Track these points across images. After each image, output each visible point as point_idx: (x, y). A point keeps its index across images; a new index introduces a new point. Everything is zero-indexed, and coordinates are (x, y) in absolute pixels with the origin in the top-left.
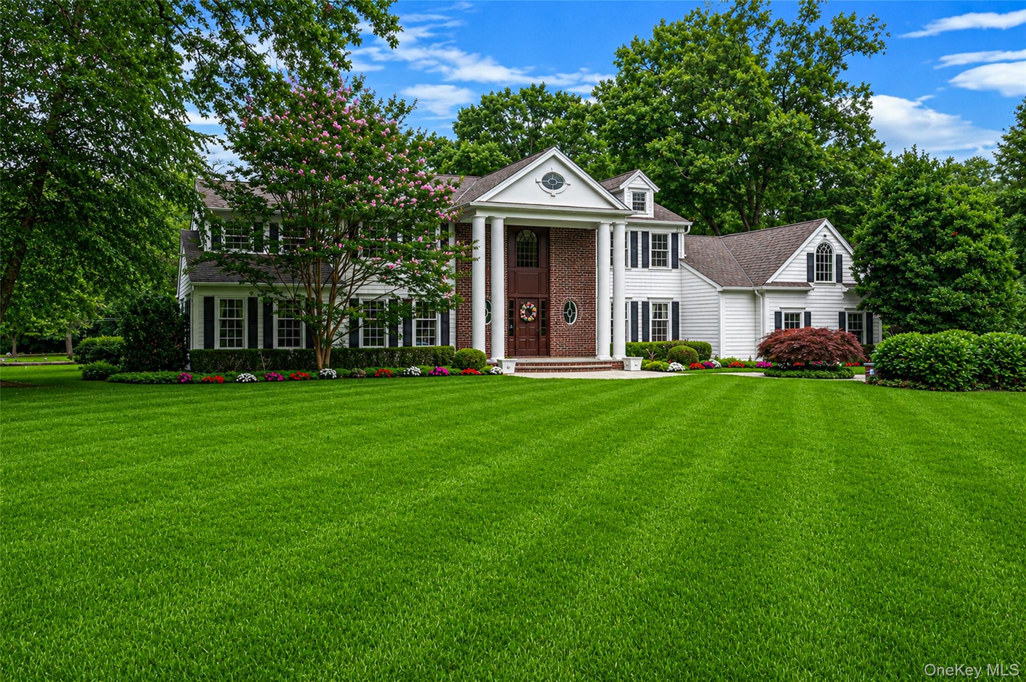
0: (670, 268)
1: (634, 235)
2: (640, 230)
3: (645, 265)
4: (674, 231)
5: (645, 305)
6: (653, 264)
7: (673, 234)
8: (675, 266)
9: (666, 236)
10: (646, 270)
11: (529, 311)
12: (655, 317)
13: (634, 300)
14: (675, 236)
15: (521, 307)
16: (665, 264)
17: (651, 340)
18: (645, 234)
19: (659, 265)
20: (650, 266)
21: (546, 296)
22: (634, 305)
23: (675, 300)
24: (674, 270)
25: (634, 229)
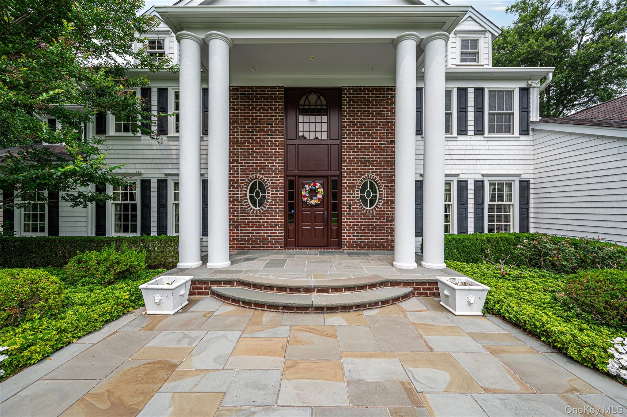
0: (517, 133)
1: (462, 92)
2: (471, 86)
3: (479, 131)
4: (523, 85)
5: (479, 185)
6: (491, 130)
7: (522, 90)
8: (525, 131)
9: (510, 93)
10: (480, 138)
11: (313, 193)
12: (493, 198)
13: (462, 177)
14: (525, 92)
15: (303, 187)
16: (509, 129)
17: (486, 231)
18: (479, 92)
19: (499, 131)
20: (486, 134)
21: (338, 173)
22: (463, 186)
23: (524, 177)
24: (523, 138)
25: (462, 85)
